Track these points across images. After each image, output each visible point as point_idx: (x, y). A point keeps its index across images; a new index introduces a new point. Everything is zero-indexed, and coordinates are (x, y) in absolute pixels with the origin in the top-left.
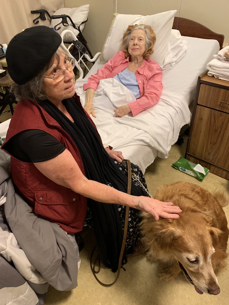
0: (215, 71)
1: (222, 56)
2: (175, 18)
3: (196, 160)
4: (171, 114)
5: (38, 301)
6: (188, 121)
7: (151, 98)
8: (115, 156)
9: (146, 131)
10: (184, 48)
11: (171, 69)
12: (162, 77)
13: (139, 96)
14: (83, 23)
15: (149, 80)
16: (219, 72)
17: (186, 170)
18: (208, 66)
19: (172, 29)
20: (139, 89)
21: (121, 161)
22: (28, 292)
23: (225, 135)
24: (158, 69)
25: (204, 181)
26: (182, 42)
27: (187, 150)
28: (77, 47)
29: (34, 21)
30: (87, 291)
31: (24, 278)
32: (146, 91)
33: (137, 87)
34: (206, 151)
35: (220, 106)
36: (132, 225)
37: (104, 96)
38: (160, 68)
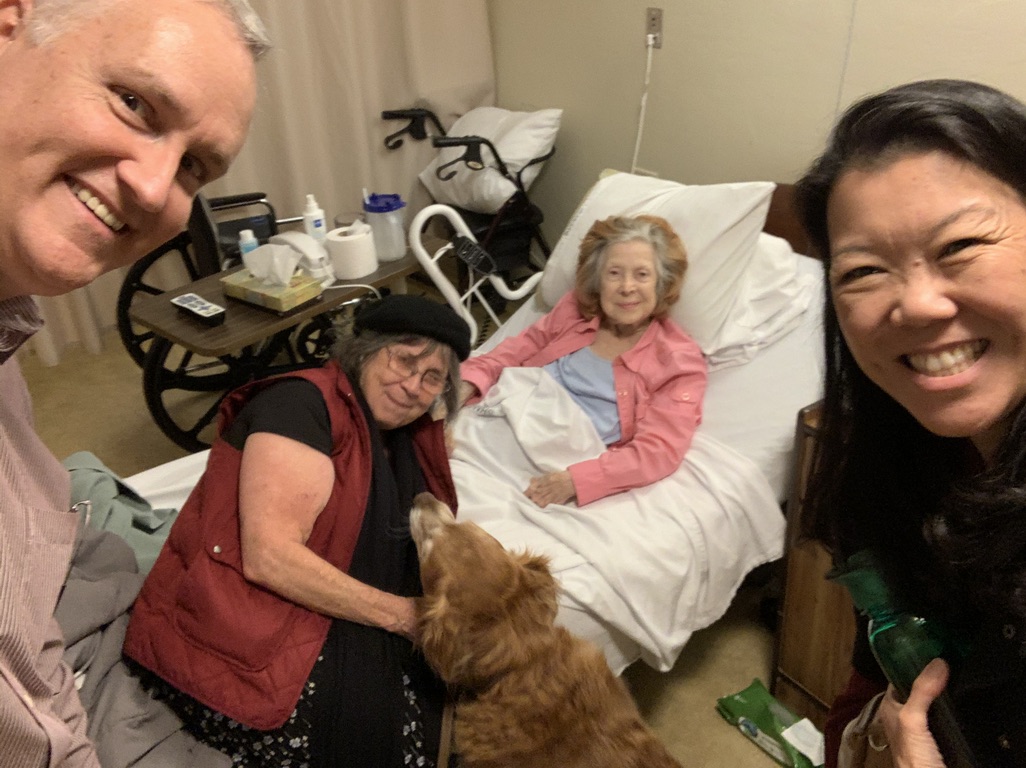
6: (774, 551)
9: (592, 561)
10: (796, 303)
11: (744, 364)
12: (704, 386)
14: (533, 162)
15: (656, 394)
20: (618, 415)
24: (695, 359)
26: (798, 279)
27: (778, 657)
29: (388, 140)
37: (501, 421)
38: (704, 355)
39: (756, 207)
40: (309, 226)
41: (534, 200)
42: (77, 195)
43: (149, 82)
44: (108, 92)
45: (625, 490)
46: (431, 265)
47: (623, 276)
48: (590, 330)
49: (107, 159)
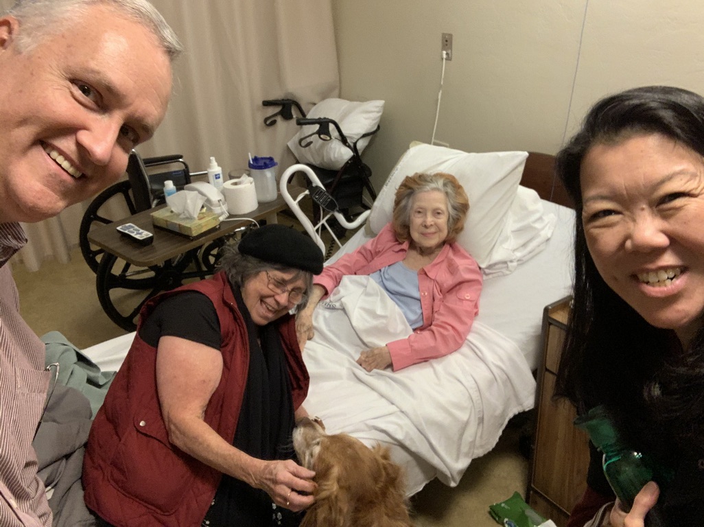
4: (479, 382)
6: (528, 404)
9: (403, 410)
10: (543, 233)
11: (507, 275)
12: (480, 290)
14: (364, 136)
15: (447, 294)
20: (421, 308)
24: (474, 271)
26: (543, 217)
28: (317, 198)
29: (266, 120)
37: (340, 312)
38: (480, 268)
39: (516, 168)
40: (211, 178)
41: (365, 161)
42: (49, 155)
43: (98, 77)
44: (70, 84)
45: (426, 360)
46: (294, 205)
47: (426, 215)
48: (402, 250)
49: (69, 129)
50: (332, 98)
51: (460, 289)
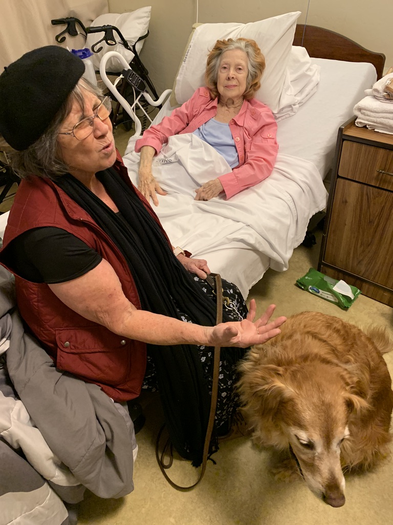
0: (368, 118)
1: (381, 91)
2: (298, 26)
3: (336, 272)
4: (293, 194)
5: (67, 515)
6: (322, 205)
7: (258, 166)
8: (195, 268)
9: (249, 224)
10: (314, 78)
11: (292, 115)
12: (276, 130)
13: (237, 164)
14: (140, 39)
15: (254, 137)
16: (375, 119)
17: (320, 290)
18: (355, 109)
19: (293, 45)
20: (237, 151)
21: (205, 276)
22: (50, 499)
23: (387, 229)
24: (269, 116)
25: (351, 309)
26: (311, 67)
27: (322, 256)
28: (130, 80)
29: (57, 38)
30: (150, 498)
31: (42, 476)
32: (248, 154)
33: (234, 147)
34: (353, 258)
35: (377, 178)
36: (225, 387)
37: (176, 164)
38: (273, 113)
46: (113, 88)
47: (229, 69)
50: (105, 13)
51: (262, 131)
